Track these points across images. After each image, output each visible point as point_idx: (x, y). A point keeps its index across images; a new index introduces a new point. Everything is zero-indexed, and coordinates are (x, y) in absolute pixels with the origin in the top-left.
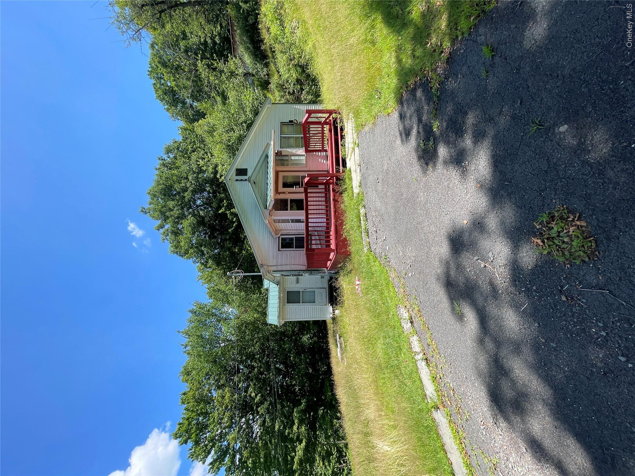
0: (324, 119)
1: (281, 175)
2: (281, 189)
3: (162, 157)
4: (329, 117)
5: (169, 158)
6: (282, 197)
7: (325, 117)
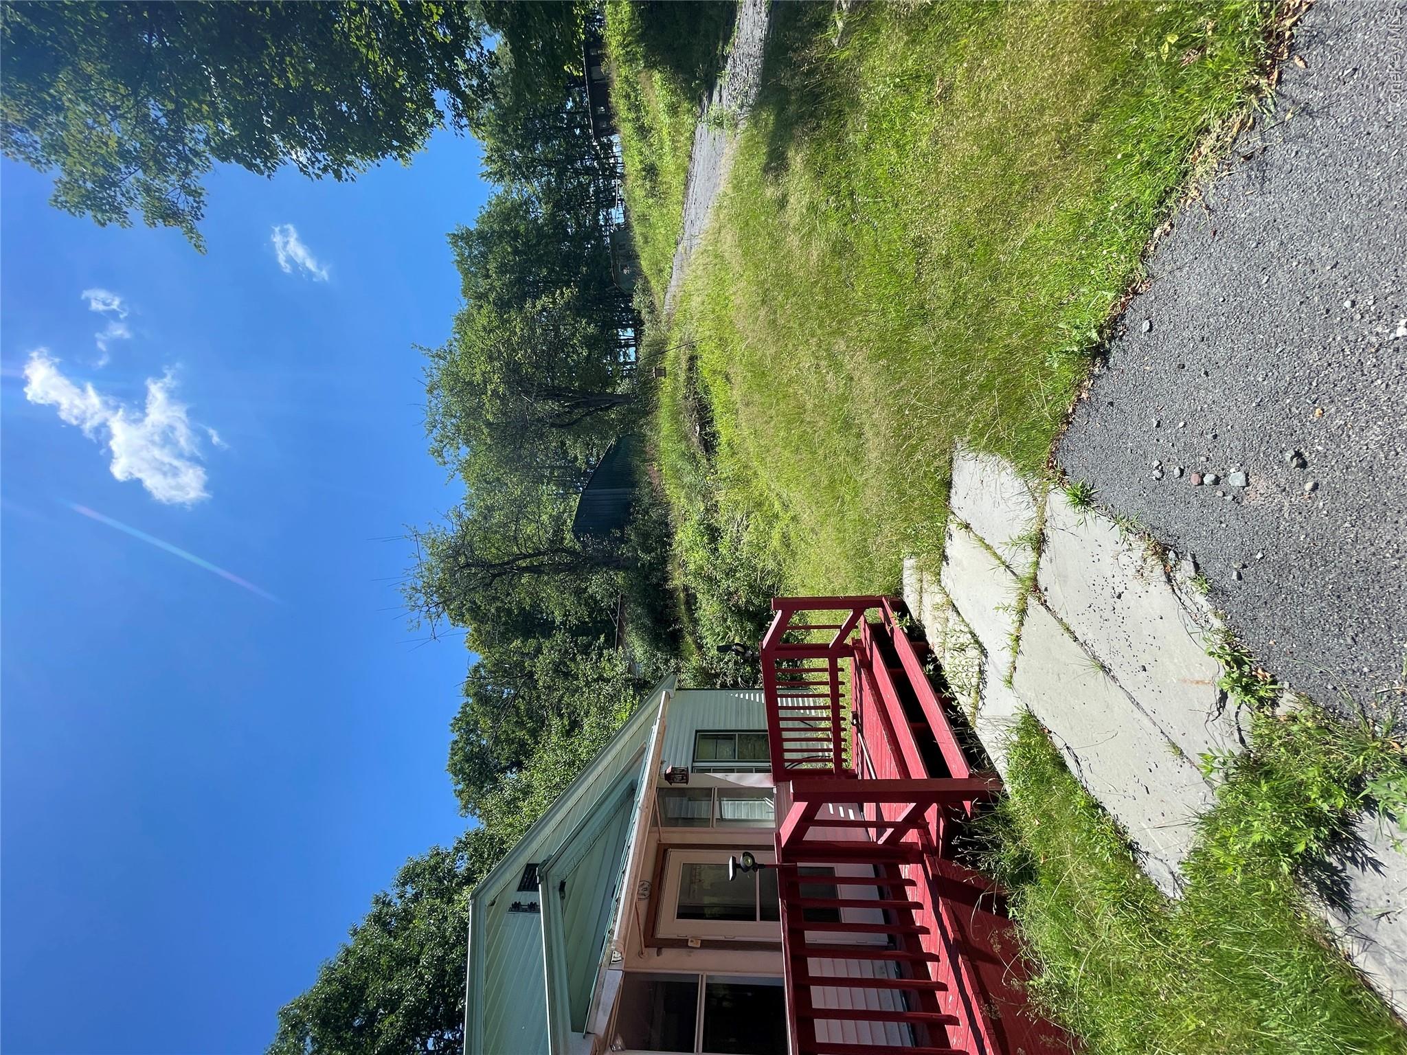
0: (837, 632)
1: (676, 860)
2: (670, 925)
3: (386, 895)
4: (852, 624)
5: (401, 897)
6: (670, 963)
7: (839, 627)
